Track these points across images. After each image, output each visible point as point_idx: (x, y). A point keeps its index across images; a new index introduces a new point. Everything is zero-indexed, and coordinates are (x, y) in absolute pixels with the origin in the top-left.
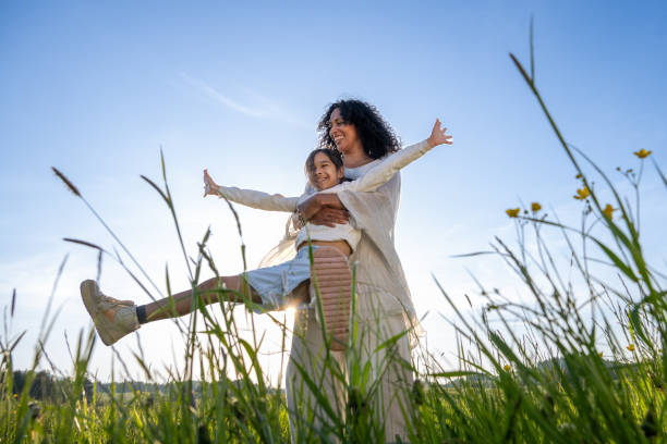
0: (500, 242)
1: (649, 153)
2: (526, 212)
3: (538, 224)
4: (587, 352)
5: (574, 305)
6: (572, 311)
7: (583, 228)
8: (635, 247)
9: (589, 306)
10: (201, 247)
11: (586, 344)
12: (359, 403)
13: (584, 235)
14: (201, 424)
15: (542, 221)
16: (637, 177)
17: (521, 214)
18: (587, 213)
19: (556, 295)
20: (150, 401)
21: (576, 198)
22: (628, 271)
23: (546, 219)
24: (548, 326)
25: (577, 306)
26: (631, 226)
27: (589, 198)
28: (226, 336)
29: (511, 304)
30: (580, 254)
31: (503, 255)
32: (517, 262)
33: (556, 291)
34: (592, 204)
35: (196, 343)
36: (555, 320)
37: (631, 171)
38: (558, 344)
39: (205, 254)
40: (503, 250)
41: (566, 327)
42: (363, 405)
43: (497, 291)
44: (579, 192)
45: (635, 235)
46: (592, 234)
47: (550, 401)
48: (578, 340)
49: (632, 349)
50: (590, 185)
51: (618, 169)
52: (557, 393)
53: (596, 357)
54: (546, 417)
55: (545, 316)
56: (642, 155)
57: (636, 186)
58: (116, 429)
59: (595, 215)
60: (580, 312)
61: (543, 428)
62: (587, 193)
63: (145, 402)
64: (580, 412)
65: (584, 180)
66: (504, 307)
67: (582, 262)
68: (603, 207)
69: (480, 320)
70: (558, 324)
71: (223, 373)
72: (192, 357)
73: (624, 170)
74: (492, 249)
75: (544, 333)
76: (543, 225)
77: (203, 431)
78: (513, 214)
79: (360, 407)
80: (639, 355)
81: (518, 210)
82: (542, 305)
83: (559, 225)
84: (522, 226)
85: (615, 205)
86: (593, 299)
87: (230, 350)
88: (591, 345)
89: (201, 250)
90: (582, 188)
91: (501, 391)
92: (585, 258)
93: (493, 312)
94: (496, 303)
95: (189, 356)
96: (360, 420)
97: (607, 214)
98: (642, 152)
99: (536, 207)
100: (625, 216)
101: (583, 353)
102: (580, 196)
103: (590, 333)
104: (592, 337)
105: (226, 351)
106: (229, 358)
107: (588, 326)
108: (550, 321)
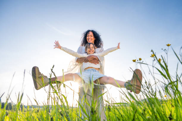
0: (131, 69)
1: (170, 45)
2: (138, 61)
3: (141, 64)
4: (154, 97)
5: (150, 85)
6: (150, 87)
7: (153, 65)
8: (167, 70)
9: (154, 85)
10: (52, 70)
11: (154, 95)
12: (94, 111)
13: (153, 67)
14: (51, 117)
15: (142, 63)
16: (167, 51)
17: (136, 61)
18: (154, 61)
19: (146, 83)
20: (38, 111)
21: (151, 57)
22: (165, 76)
23: (143, 63)
24: (144, 91)
25: (151, 85)
26: (165, 64)
27: (154, 57)
28: (58, 93)
30: (152, 72)
31: (131, 72)
33: (146, 81)
34: (155, 58)
35: (50, 95)
36: (145, 89)
37: (165, 50)
38: (146, 95)
39: (53, 72)
41: (148, 91)
42: (95, 112)
44: (152, 55)
45: (167, 66)
46: (155, 66)
47: (144, 110)
48: (152, 94)
49: (166, 97)
50: (155, 53)
51: (162, 49)
52: (146, 108)
53: (156, 99)
54: (143, 115)
55: (143, 88)
56: (168, 45)
57: (167, 54)
58: (29, 118)
59: (156, 61)
60: (152, 87)
61: (142, 118)
62: (154, 55)
63: (36, 111)
64: (152, 113)
65: (153, 52)
67: (153, 74)
68: (158, 59)
70: (146, 90)
71: (57, 103)
72: (49, 99)
73: (164, 49)
75: (143, 93)
76: (142, 64)
77: (52, 119)
78: (134, 61)
79: (94, 112)
80: (167, 98)
83: (147, 64)
84: (137, 64)
85: (161, 59)
86: (156, 83)
87: (59, 97)
88: (155, 96)
89: (52, 71)
90: (153, 54)
91: (131, 107)
92: (154, 73)
95: (48, 99)
96: (94, 116)
97: (159, 61)
98: (168, 44)
99: (140, 59)
100: (164, 62)
101: (153, 98)
102: (152, 56)
103: (155, 92)
104: (155, 93)
105: (58, 98)
106: (59, 99)
107: (154, 91)
108: (144, 89)
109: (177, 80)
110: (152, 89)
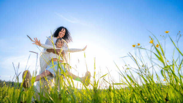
0: (130, 53)
1: (169, 32)
2: (137, 46)
3: (139, 48)
7: (151, 50)
9: (152, 68)
13: (151, 52)
15: (140, 48)
16: (165, 38)
17: (136, 46)
18: (152, 46)
21: (150, 43)
25: (148, 68)
29: (132, 68)
31: (130, 56)
32: (134, 58)
40: (130, 55)
43: (129, 65)
44: (150, 41)
47: (141, 92)
51: (161, 36)
55: (140, 71)
56: (167, 32)
60: (149, 70)
65: (151, 38)
66: (130, 69)
69: (125, 72)
74: (128, 55)
75: (140, 75)
78: (134, 46)
81: (135, 45)
82: (139, 68)
83: (145, 49)
84: (136, 49)
86: (153, 66)
93: (128, 70)
94: (129, 68)
99: (139, 45)
103: (152, 75)
104: (152, 77)
109: (173, 64)
110: (149, 72)
